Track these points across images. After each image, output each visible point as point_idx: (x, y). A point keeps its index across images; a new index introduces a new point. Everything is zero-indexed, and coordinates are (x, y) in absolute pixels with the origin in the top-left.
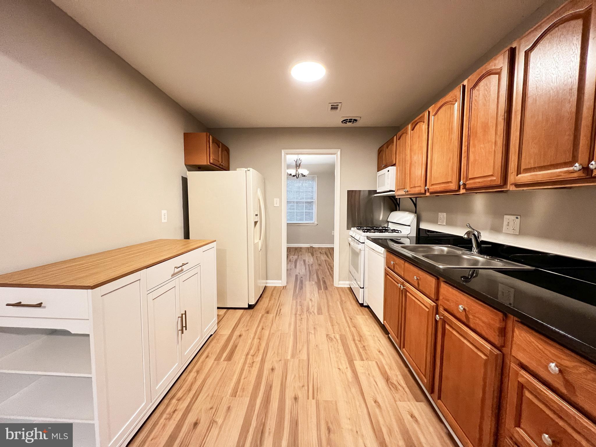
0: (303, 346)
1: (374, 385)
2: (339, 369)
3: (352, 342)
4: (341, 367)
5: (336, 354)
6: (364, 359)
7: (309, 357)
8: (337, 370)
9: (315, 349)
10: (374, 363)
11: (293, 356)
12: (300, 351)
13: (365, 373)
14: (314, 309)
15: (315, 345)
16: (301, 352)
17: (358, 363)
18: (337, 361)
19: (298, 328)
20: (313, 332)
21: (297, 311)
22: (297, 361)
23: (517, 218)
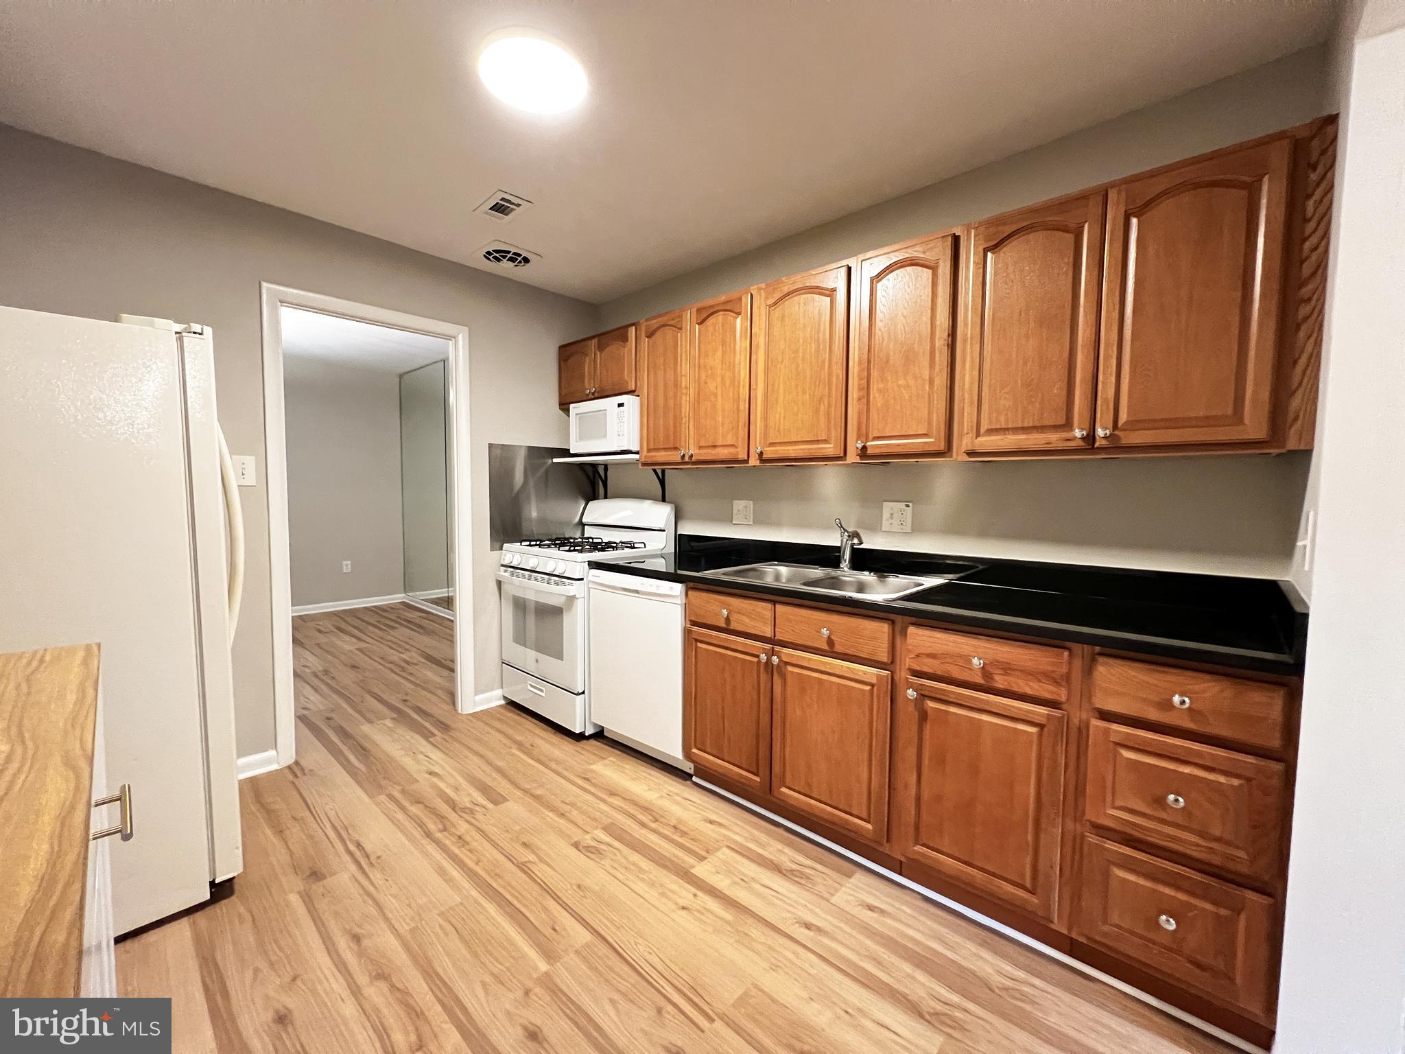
0: (546, 909)
1: (773, 896)
2: (684, 908)
3: (644, 831)
4: (682, 902)
5: (643, 880)
6: (704, 854)
7: (592, 927)
8: (683, 913)
9: (585, 897)
10: (727, 851)
11: (549, 955)
12: (554, 930)
13: (735, 883)
14: (469, 795)
15: (575, 887)
16: (557, 928)
17: (701, 870)
18: (660, 893)
19: (478, 869)
20: (532, 857)
21: (421, 825)
22: (572, 959)
23: (908, 506)
